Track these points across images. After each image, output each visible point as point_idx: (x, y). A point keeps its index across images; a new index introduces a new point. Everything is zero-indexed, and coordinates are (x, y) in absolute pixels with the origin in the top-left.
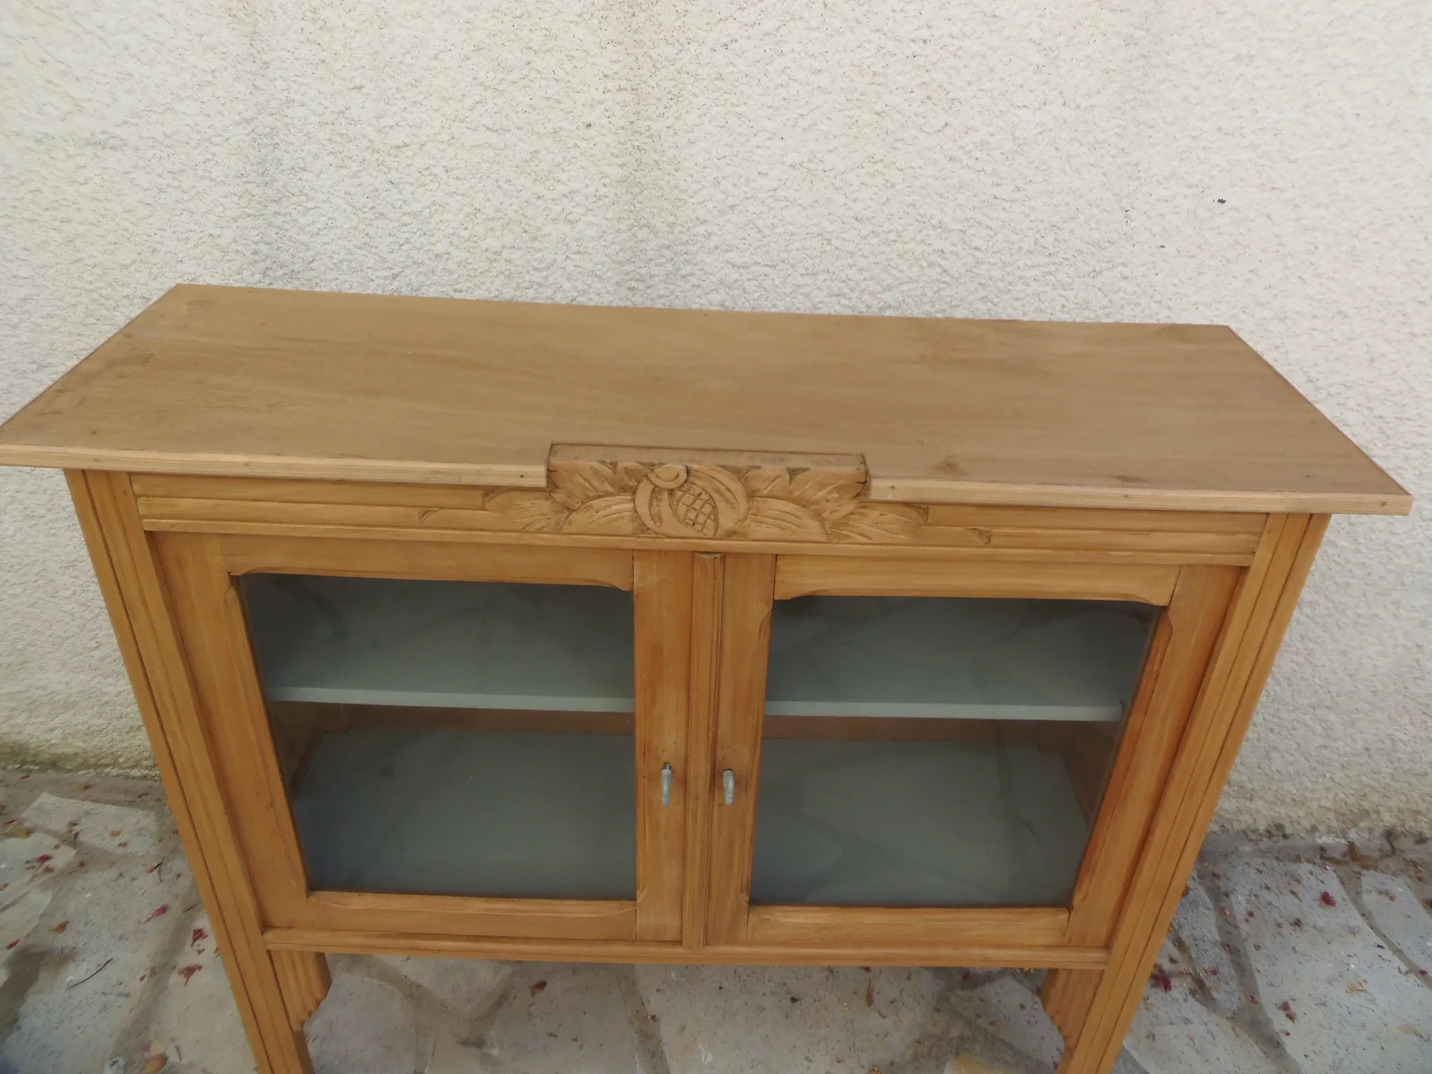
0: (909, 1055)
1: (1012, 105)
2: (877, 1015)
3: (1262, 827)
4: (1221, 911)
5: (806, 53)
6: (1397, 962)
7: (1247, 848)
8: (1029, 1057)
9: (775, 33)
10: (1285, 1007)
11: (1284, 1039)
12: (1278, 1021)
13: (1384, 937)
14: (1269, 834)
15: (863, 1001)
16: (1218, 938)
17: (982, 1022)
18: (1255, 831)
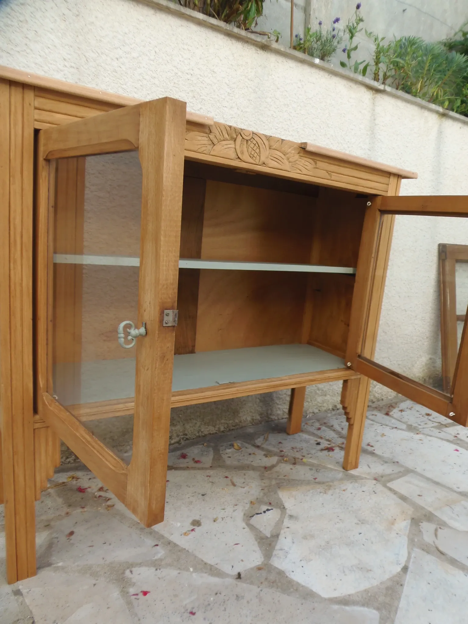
0: (262, 494)
1: (222, 105)
2: (241, 488)
3: (331, 407)
4: (334, 430)
5: (149, 69)
6: (388, 427)
7: (329, 415)
8: (304, 480)
9: (137, 58)
10: (368, 445)
11: (374, 452)
12: (369, 448)
13: (381, 423)
14: (333, 410)
15: (232, 487)
16: (338, 436)
17: (281, 477)
18: (329, 409)
